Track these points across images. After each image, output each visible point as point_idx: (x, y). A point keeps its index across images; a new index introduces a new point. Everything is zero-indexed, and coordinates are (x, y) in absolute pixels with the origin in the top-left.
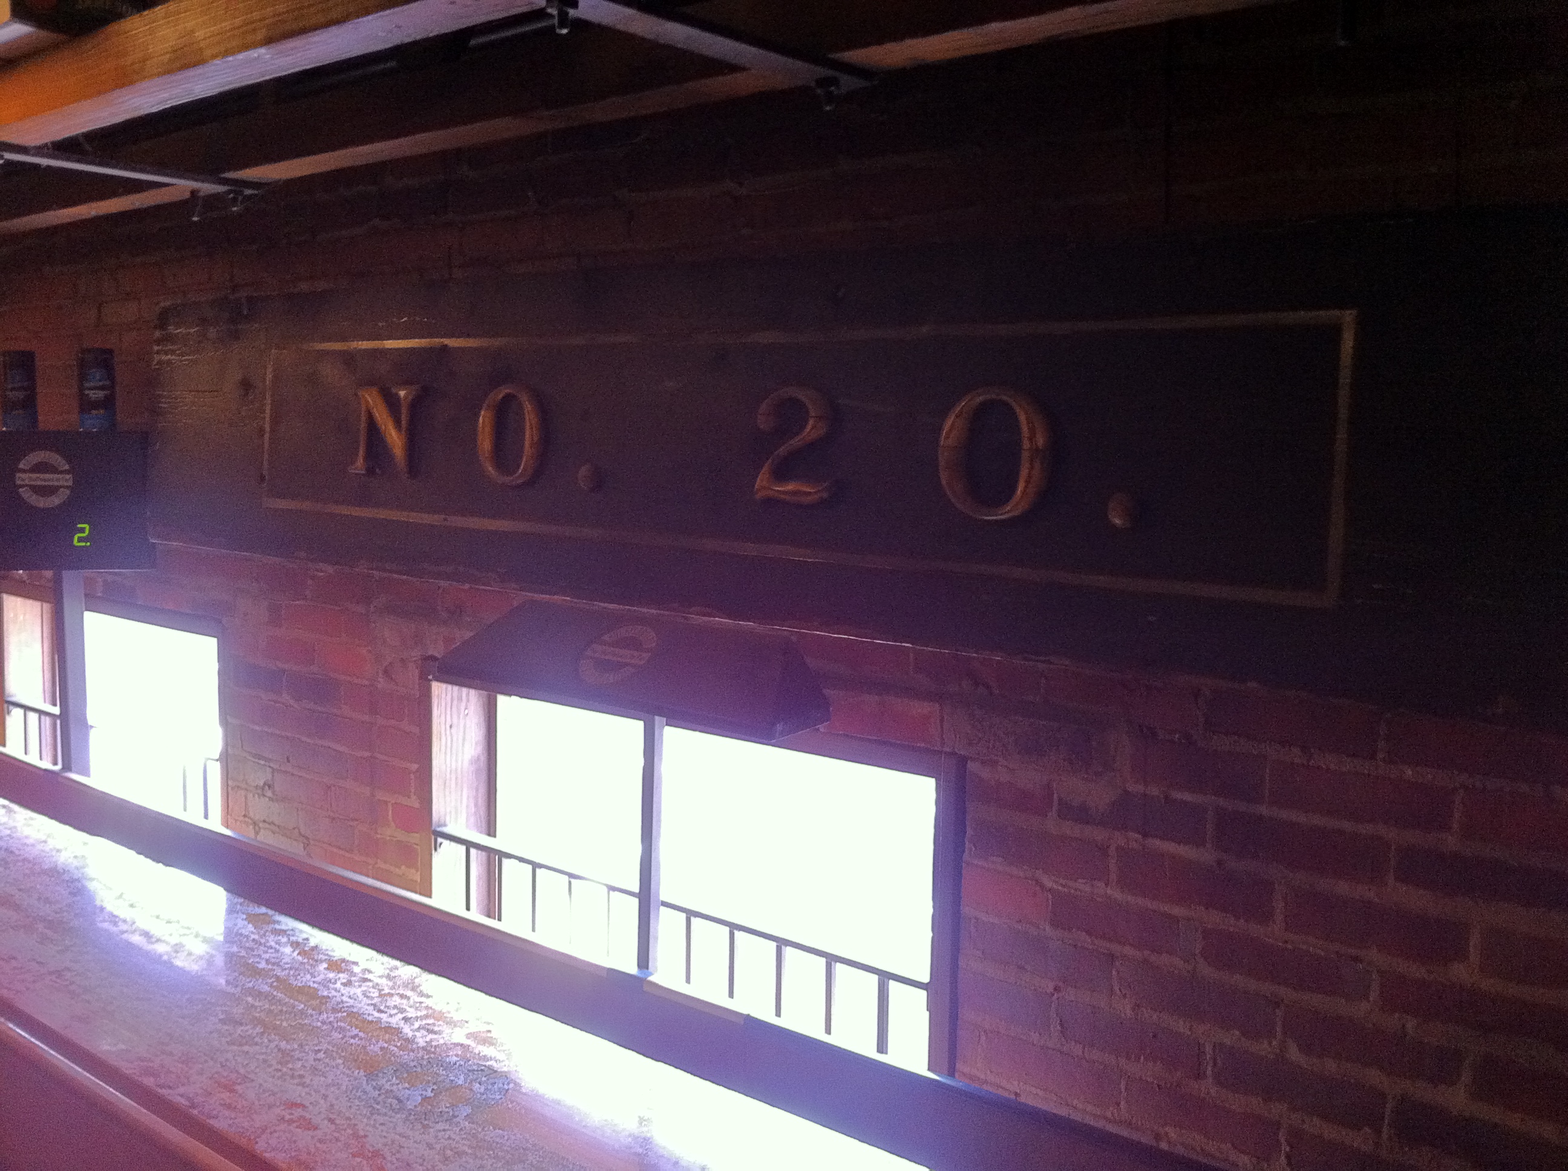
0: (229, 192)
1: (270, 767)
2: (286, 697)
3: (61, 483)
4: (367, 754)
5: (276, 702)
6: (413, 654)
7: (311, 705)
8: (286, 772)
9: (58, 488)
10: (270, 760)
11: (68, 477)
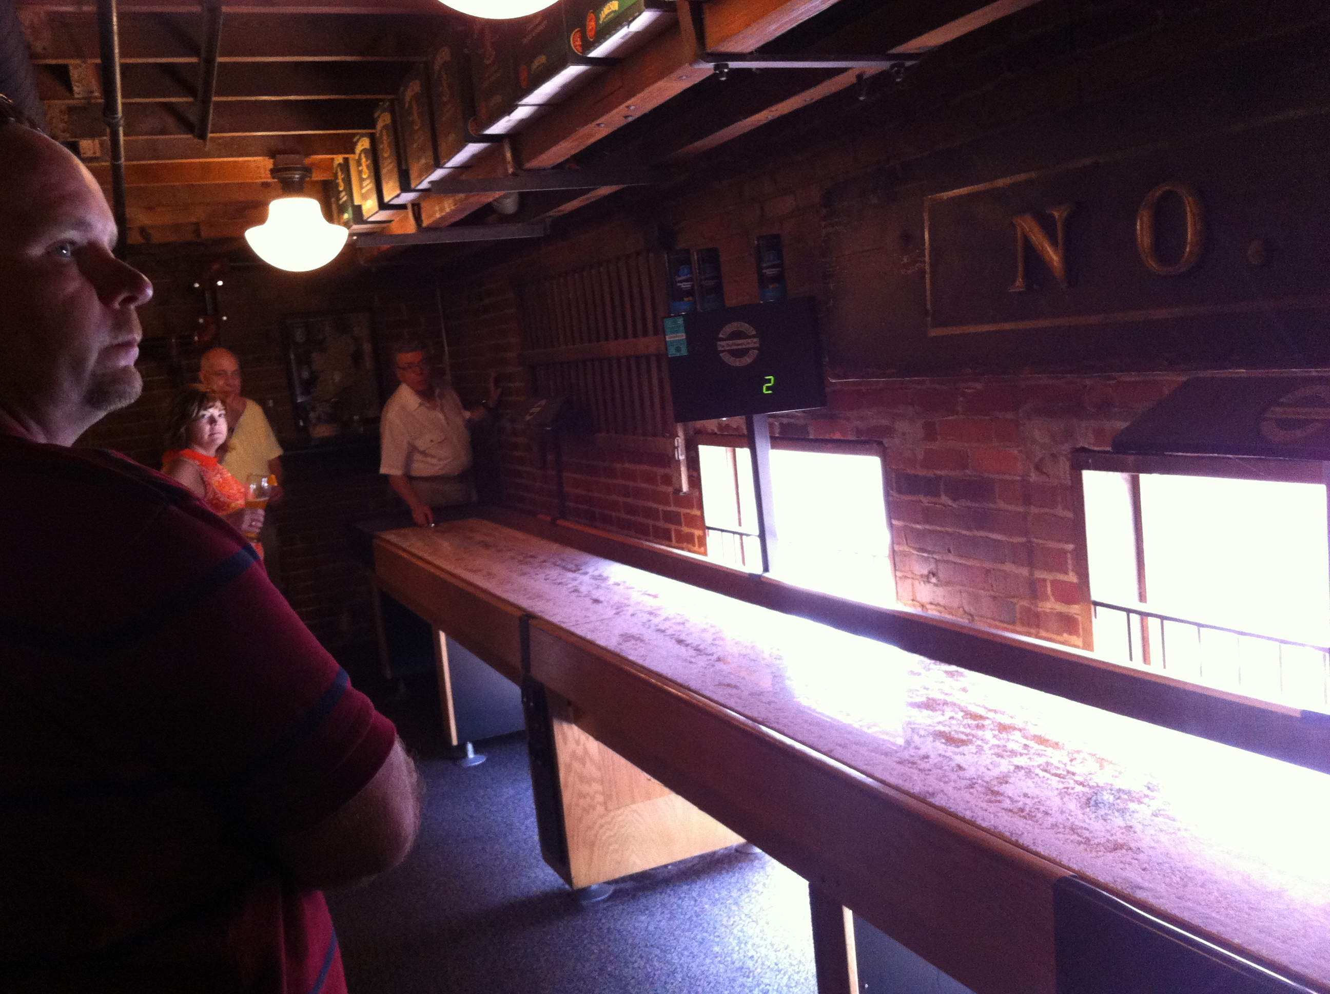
0: (892, 66)
1: (933, 558)
2: (944, 499)
3: (751, 346)
4: (1024, 540)
5: (935, 503)
6: (1063, 448)
7: (969, 504)
8: (948, 562)
9: (748, 350)
10: (933, 553)
11: (755, 340)
